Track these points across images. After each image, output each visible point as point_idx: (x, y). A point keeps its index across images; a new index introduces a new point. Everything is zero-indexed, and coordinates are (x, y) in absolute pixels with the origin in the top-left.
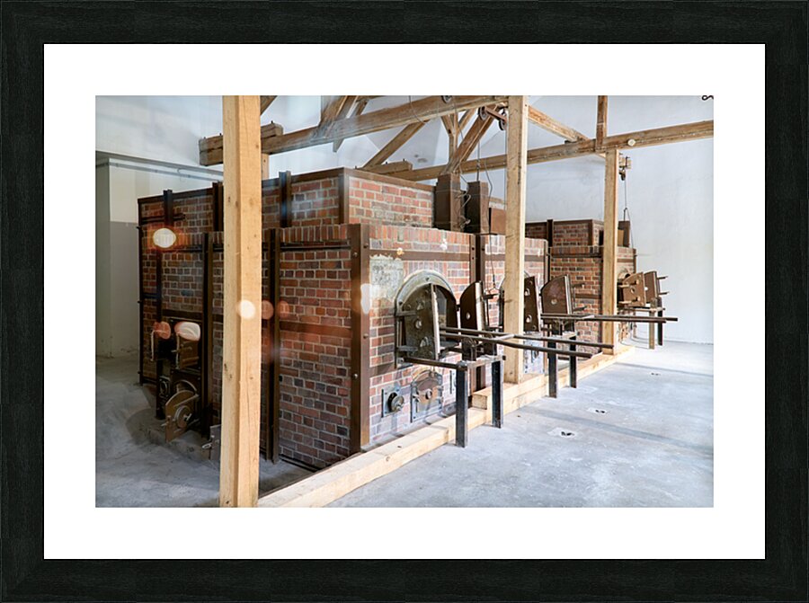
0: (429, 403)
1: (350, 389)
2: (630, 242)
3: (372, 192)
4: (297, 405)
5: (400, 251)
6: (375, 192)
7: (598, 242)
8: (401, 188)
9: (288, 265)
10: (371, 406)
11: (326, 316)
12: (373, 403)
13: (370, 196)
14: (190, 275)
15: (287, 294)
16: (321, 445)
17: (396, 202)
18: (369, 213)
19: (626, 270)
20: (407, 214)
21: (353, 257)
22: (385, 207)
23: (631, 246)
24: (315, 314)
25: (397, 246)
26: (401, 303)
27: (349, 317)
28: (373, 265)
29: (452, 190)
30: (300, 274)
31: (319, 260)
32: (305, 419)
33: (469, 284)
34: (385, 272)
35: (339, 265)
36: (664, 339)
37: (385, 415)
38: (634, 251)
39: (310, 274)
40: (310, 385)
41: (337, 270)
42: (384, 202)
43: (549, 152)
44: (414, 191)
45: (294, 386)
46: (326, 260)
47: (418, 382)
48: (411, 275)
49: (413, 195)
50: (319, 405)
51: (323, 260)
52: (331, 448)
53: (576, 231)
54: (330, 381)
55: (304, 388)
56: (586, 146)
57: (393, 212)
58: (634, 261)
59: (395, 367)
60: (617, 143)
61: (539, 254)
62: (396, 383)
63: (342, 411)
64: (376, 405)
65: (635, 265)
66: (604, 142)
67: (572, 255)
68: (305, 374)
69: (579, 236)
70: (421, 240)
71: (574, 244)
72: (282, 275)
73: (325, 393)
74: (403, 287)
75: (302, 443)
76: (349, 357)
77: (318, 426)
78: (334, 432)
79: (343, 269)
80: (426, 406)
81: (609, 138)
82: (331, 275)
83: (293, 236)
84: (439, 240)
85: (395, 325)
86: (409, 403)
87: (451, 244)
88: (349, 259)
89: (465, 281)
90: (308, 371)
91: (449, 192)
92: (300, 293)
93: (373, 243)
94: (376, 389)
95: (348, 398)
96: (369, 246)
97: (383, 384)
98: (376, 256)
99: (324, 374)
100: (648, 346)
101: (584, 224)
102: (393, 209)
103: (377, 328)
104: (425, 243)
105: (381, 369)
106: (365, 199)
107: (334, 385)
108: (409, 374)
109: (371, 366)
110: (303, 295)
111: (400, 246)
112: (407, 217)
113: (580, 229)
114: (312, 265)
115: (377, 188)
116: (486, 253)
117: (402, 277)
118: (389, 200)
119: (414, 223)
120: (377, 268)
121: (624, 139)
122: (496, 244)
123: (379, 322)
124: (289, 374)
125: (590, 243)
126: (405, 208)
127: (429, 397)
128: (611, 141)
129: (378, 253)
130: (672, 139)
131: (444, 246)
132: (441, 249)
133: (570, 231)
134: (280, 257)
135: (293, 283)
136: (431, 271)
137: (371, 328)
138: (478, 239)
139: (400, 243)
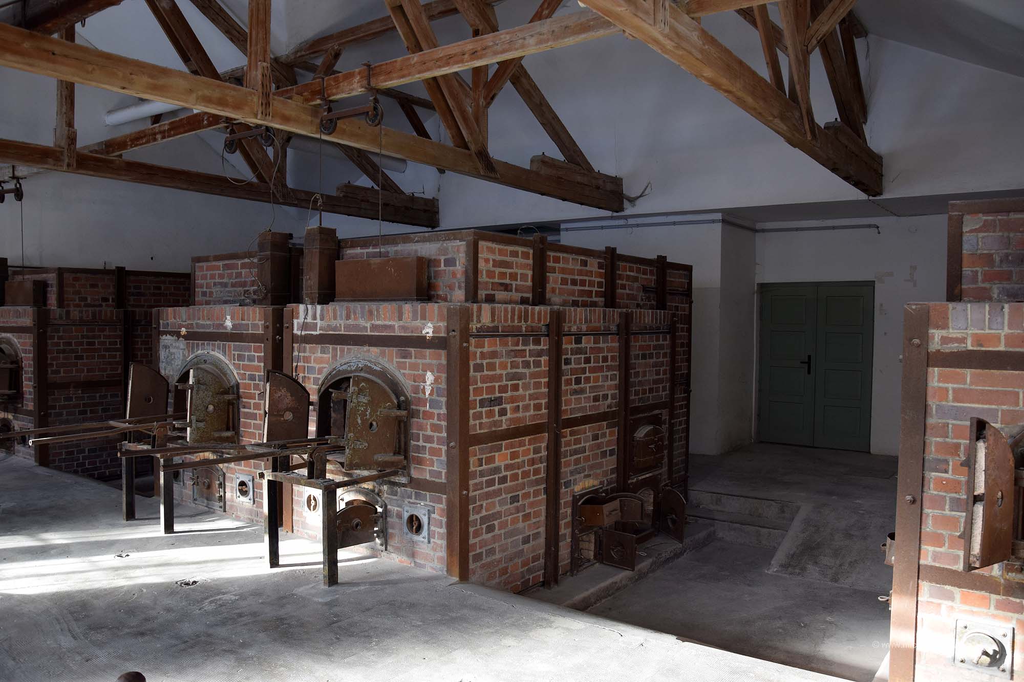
3: (214, 272)
5: (183, 331)
6: (217, 272)
8: (240, 262)
17: (236, 277)
20: (247, 288)
22: (225, 285)
25: (181, 326)
28: (162, 344)
34: (171, 351)
42: (225, 280)
48: (194, 354)
57: (233, 289)
70: (204, 319)
74: (185, 366)
80: (205, 495)
84: (223, 317)
86: (191, 483)
87: (237, 322)
89: (257, 368)
93: (163, 325)
96: (159, 328)
98: (164, 337)
104: (208, 322)
106: (208, 280)
111: (184, 326)
115: (218, 268)
116: (295, 331)
117: (185, 357)
118: (230, 276)
120: (166, 347)
129: (166, 333)
131: (229, 324)
132: (225, 328)
136: (213, 353)
138: (278, 315)
139: (184, 323)
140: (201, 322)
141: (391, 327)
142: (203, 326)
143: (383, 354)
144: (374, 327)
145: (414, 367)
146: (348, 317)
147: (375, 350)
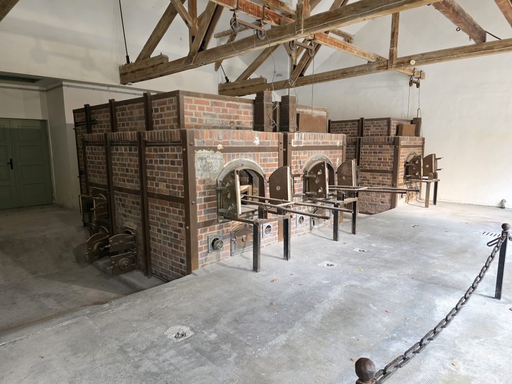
0: (245, 244)
1: (185, 236)
2: (421, 133)
3: (203, 106)
4: (159, 244)
5: (220, 146)
6: (205, 106)
7: (395, 133)
8: (226, 103)
9: (150, 156)
10: (199, 246)
11: (171, 189)
12: (201, 245)
13: (201, 109)
14: (100, 161)
15: (150, 175)
16: (172, 269)
17: (223, 112)
18: (201, 121)
19: (414, 153)
20: (232, 120)
21: (183, 152)
22: (214, 116)
23: (421, 136)
24: (165, 188)
25: (218, 143)
26: (220, 181)
27: (183, 191)
28: (198, 157)
29: (265, 103)
30: (156, 162)
31: (166, 153)
32: (164, 253)
33: (277, 167)
34: (208, 161)
35: (176, 156)
36: (438, 199)
37: (210, 252)
38: (423, 139)
39: (161, 162)
40: (165, 232)
41: (176, 160)
42: (213, 113)
43: (357, 70)
44: (238, 103)
45: (157, 232)
46: (170, 153)
47: (236, 231)
48: (230, 162)
49: (237, 107)
50: (170, 245)
51: (168, 153)
52: (177, 271)
53: (379, 126)
54: (175, 231)
55: (162, 234)
56: (382, 65)
57: (221, 119)
58: (423, 146)
59: (218, 222)
60: (403, 63)
61: (338, 144)
62: (218, 232)
63: (182, 249)
64: (203, 246)
65: (423, 150)
66: (394, 62)
67: (375, 144)
68: (162, 226)
69: (382, 129)
70: (237, 138)
71: (378, 135)
72: (147, 163)
73: (173, 237)
74: (223, 170)
75: (163, 267)
76: (184, 216)
77: (171, 257)
78: (178, 261)
79: (179, 159)
80: (242, 246)
81: (398, 59)
82: (173, 163)
83: (151, 137)
84: (253, 138)
85: (218, 195)
86: (230, 244)
87: (262, 141)
88: (182, 153)
89: (275, 165)
90: (164, 224)
91: (263, 104)
92: (157, 174)
93: (198, 142)
94: (203, 237)
95: (185, 241)
96: (194, 144)
97: (208, 233)
98: (200, 151)
99: (172, 226)
100: (424, 205)
101: (385, 121)
102: (220, 117)
103: (203, 197)
104: (241, 141)
105: (207, 224)
106: (197, 111)
107: (177, 233)
108: (230, 226)
109: (198, 222)
110: (158, 175)
111: (220, 143)
112: (231, 122)
113: (382, 124)
114: (163, 156)
115: (207, 103)
116: (292, 145)
117: (222, 164)
118: (218, 110)
119: (238, 126)
120: (202, 159)
121: (407, 60)
122: (301, 139)
123: (204, 194)
124: (154, 225)
125: (389, 134)
126: (230, 116)
127: (244, 240)
128: (399, 61)
129: (202, 148)
130: (440, 59)
131: (257, 142)
132: (255, 144)
133: (376, 126)
134: (145, 150)
135: (153, 168)
136: (246, 159)
137: (198, 198)
138: (285, 137)
139: (220, 141)
140: (235, 140)
141: (328, 143)
142: (238, 143)
143: (325, 153)
144: (323, 143)
145: (334, 157)
146: (315, 139)
147: (323, 151)
